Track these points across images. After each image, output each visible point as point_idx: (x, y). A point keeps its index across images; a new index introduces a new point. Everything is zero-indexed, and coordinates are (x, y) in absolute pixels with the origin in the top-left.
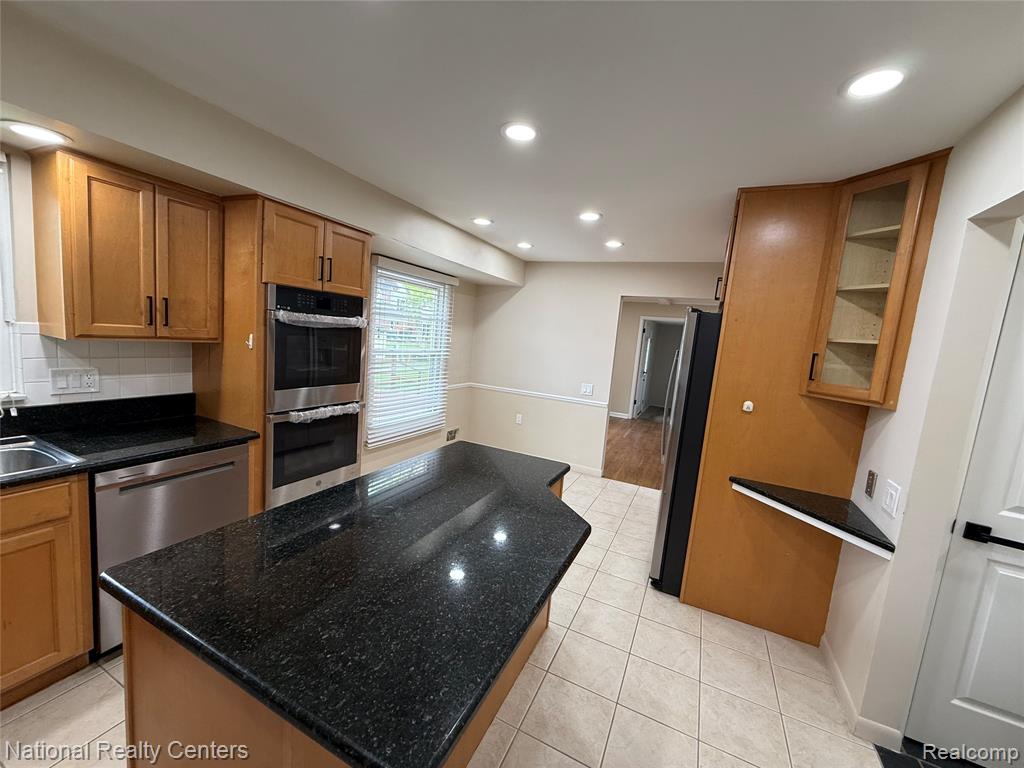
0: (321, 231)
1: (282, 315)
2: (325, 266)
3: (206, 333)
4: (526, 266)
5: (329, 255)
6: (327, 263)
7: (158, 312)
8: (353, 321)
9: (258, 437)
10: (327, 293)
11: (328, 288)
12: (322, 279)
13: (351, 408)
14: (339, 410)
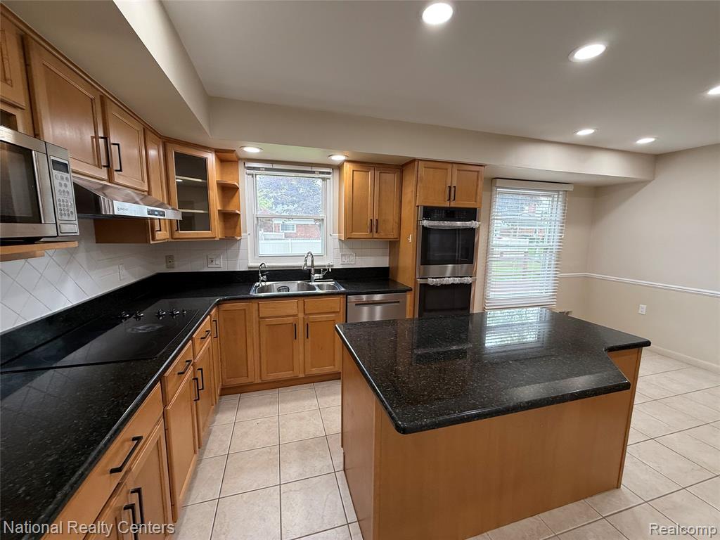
0: (450, 171)
1: (426, 223)
2: (451, 191)
3: (392, 235)
4: (656, 160)
5: (454, 184)
6: (453, 189)
7: (375, 226)
8: (469, 224)
9: (411, 290)
10: (452, 208)
11: (453, 204)
12: (449, 200)
13: (467, 280)
14: (458, 280)
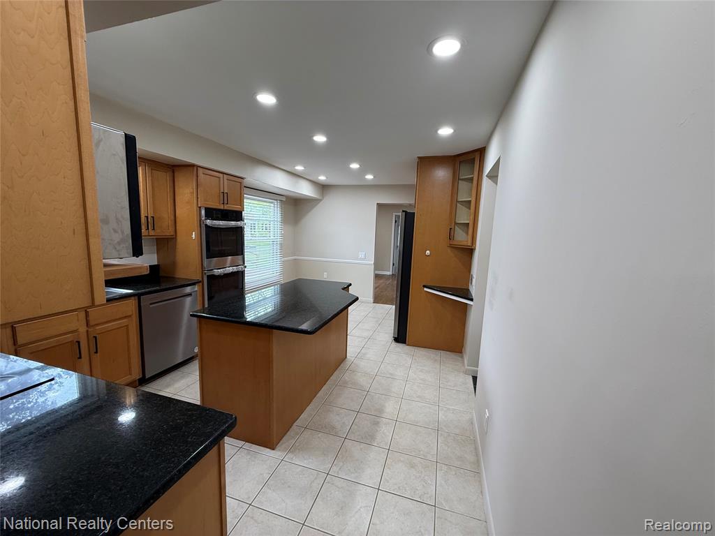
0: (222, 179)
1: (209, 222)
2: (224, 196)
3: (169, 233)
4: (324, 188)
5: (226, 191)
6: (225, 195)
7: (150, 223)
8: (239, 223)
9: (200, 282)
10: (226, 210)
11: (226, 207)
12: (223, 203)
13: (240, 268)
14: (235, 269)
